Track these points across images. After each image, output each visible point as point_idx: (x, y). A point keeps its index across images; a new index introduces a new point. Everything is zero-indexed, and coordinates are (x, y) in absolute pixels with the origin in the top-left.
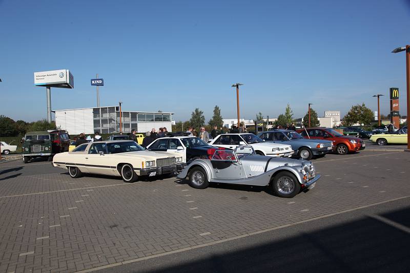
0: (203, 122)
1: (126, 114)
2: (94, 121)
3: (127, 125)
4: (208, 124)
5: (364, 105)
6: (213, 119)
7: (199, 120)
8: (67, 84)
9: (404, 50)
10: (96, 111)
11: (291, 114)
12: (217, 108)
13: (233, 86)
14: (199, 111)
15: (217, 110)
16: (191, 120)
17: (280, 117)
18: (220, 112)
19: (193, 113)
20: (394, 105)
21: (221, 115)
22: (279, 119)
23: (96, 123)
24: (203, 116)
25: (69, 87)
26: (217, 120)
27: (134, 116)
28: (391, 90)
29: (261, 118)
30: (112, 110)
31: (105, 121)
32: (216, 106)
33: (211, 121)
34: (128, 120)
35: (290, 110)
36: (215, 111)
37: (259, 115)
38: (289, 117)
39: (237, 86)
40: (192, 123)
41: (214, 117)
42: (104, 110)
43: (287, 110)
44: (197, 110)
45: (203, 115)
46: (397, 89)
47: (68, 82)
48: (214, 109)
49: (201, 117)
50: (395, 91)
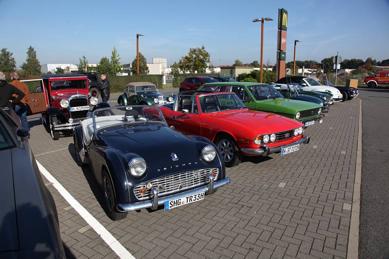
0: (14, 66)
4: (21, 69)
5: (203, 48)
6: (26, 62)
7: (7, 64)
11: (117, 58)
12: (31, 49)
14: (7, 51)
15: (31, 52)
17: (104, 61)
18: (35, 55)
20: (283, 41)
22: (101, 63)
24: (13, 59)
28: (281, 12)
29: (85, 63)
32: (31, 47)
33: (24, 64)
35: (117, 54)
36: (29, 53)
37: (83, 59)
38: (116, 62)
41: (28, 60)
43: (114, 53)
44: (4, 51)
45: (12, 57)
46: (287, 12)
48: (28, 50)
49: (11, 60)
50: (284, 15)
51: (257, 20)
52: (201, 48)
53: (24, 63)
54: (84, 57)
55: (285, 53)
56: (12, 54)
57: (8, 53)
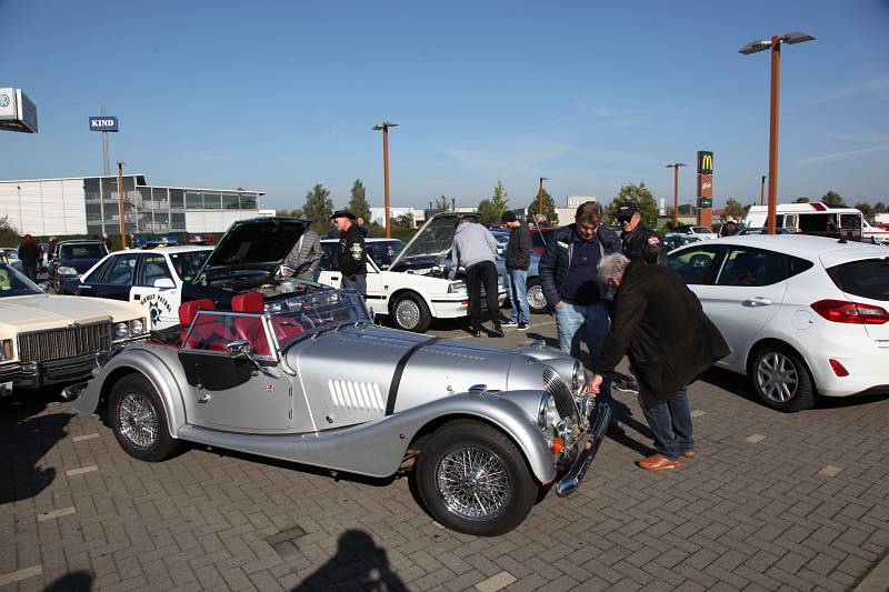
1: (160, 193)
2: (87, 205)
3: (161, 217)
5: (642, 185)
6: (349, 207)
7: (320, 209)
8: (17, 121)
9: (768, 46)
10: (91, 186)
11: (503, 199)
12: (358, 185)
13: (377, 128)
14: (322, 188)
15: (358, 190)
16: (305, 207)
17: (484, 205)
18: (364, 194)
19: (310, 194)
20: (704, 186)
21: (367, 198)
22: (480, 208)
23: (92, 210)
24: (331, 200)
25: (26, 129)
26: (358, 208)
27: (177, 196)
28: (701, 155)
29: (446, 208)
30: (127, 183)
31: (111, 208)
32: (357, 181)
34: (165, 205)
35: (504, 193)
36: (354, 190)
37: (441, 200)
38: (501, 205)
39: (385, 128)
40: (306, 214)
41: (352, 203)
42: (109, 183)
43: (498, 191)
44: (317, 188)
45: (329, 197)
46: (711, 154)
47: (21, 118)
48: (353, 187)
49: (327, 203)
50: (707, 158)
51: (670, 166)
52: (638, 186)
55: (710, 200)
56: (328, 193)
57: (324, 191)
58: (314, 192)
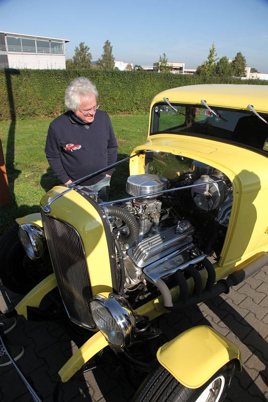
0: (90, 61)
6: (101, 58)
7: (84, 59)
12: (108, 43)
14: (85, 45)
15: (107, 47)
16: (74, 58)
18: (111, 50)
19: (77, 49)
26: (108, 58)
29: (165, 62)
32: (107, 41)
36: (105, 47)
37: (163, 56)
40: (75, 62)
41: (104, 56)
44: (81, 45)
45: (89, 51)
48: (104, 45)
49: (87, 55)
53: (99, 59)
54: (164, 54)
56: (89, 49)
57: (86, 47)
58: (79, 48)
